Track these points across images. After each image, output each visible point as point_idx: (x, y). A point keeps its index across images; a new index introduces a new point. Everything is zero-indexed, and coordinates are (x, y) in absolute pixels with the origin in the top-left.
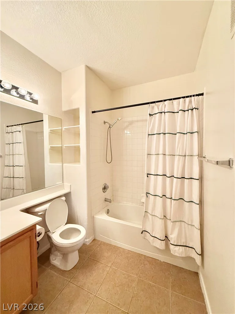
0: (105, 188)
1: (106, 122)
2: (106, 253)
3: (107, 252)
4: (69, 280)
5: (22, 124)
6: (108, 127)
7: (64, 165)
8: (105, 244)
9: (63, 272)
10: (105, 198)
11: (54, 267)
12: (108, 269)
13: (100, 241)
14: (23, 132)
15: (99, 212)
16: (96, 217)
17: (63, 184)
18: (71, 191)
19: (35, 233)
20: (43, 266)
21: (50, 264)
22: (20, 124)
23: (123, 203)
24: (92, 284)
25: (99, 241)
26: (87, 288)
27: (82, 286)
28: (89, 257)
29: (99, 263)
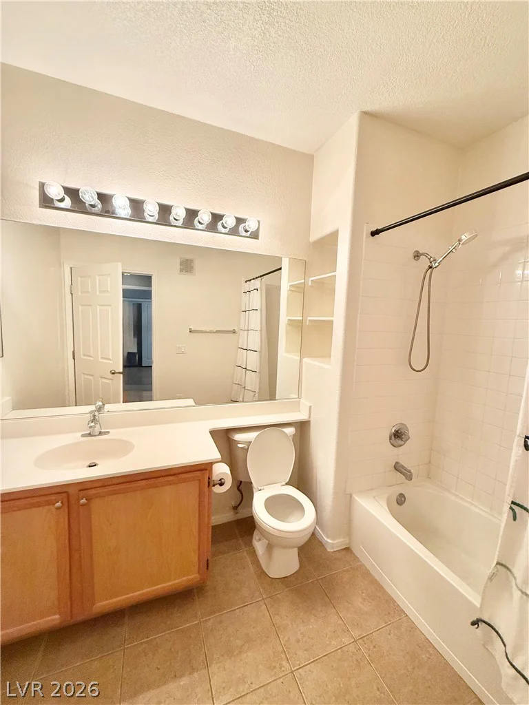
0: (398, 436)
1: (423, 254)
2: (360, 600)
3: (364, 599)
4: (264, 597)
5: (260, 276)
6: (427, 268)
7: (305, 360)
8: (367, 575)
9: (262, 574)
10: (397, 463)
11: (253, 553)
12: (346, 640)
13: (359, 561)
14: (261, 290)
15: (372, 489)
16: (357, 498)
17: (298, 400)
18: (311, 419)
19: (209, 478)
20: (240, 540)
21: (249, 543)
22: (257, 278)
23: (457, 496)
24: (298, 641)
25: (356, 558)
26: (286, 641)
27: (278, 627)
28: (317, 580)
29: (333, 610)
